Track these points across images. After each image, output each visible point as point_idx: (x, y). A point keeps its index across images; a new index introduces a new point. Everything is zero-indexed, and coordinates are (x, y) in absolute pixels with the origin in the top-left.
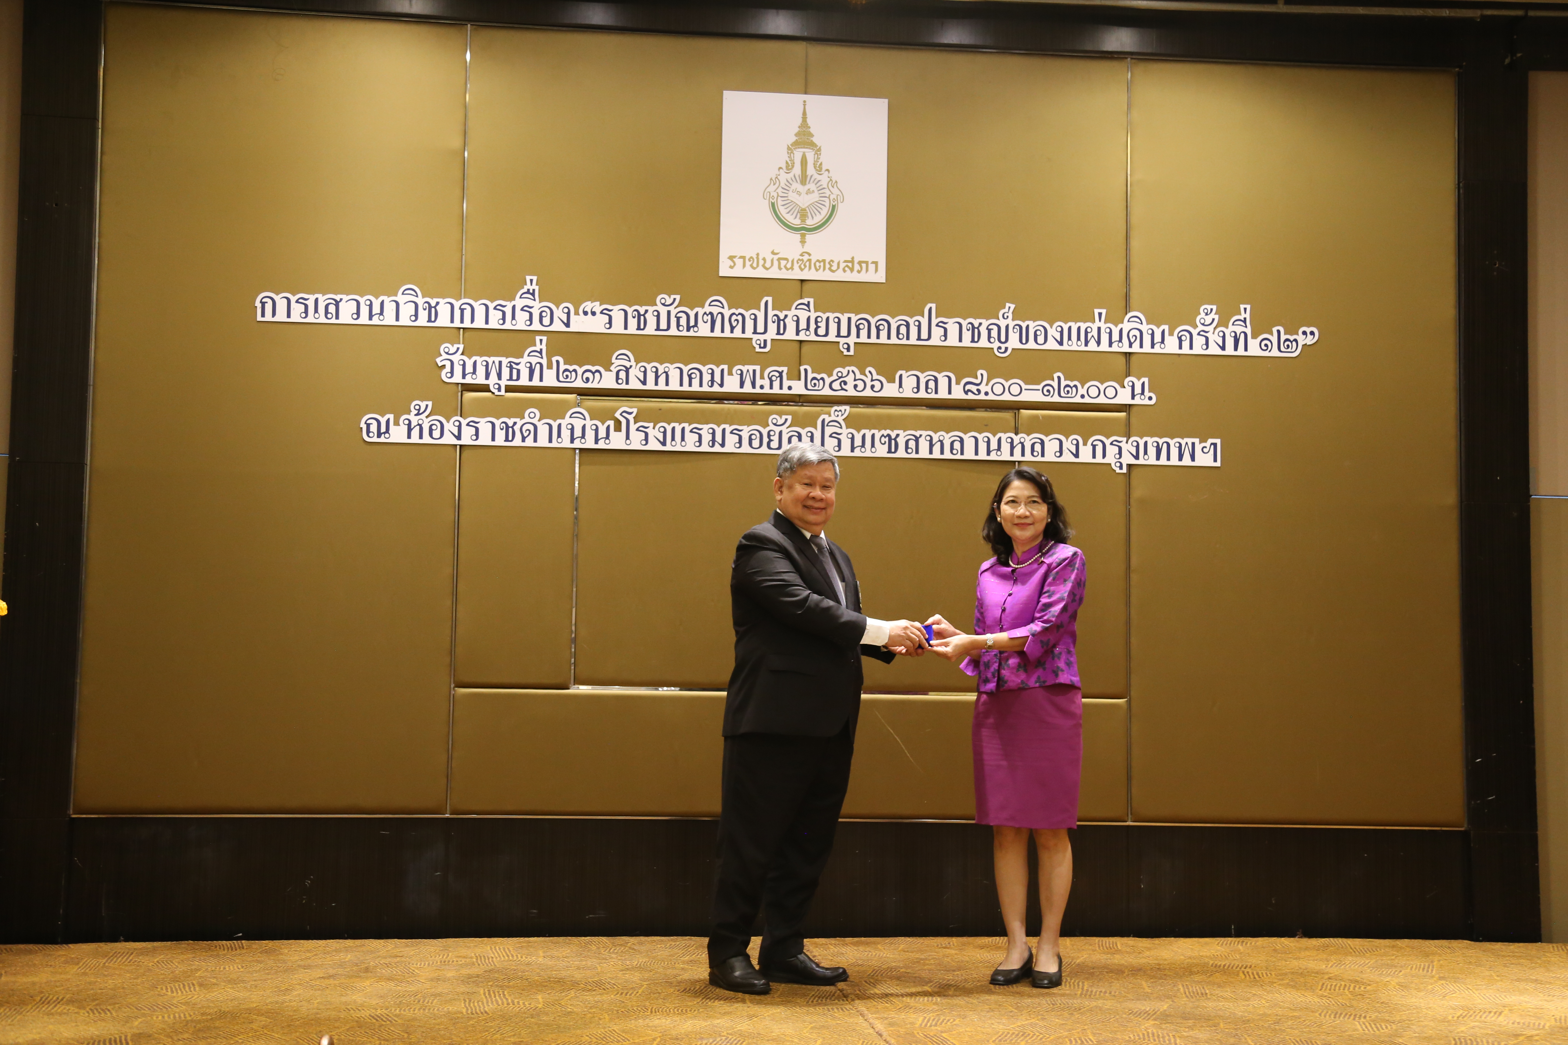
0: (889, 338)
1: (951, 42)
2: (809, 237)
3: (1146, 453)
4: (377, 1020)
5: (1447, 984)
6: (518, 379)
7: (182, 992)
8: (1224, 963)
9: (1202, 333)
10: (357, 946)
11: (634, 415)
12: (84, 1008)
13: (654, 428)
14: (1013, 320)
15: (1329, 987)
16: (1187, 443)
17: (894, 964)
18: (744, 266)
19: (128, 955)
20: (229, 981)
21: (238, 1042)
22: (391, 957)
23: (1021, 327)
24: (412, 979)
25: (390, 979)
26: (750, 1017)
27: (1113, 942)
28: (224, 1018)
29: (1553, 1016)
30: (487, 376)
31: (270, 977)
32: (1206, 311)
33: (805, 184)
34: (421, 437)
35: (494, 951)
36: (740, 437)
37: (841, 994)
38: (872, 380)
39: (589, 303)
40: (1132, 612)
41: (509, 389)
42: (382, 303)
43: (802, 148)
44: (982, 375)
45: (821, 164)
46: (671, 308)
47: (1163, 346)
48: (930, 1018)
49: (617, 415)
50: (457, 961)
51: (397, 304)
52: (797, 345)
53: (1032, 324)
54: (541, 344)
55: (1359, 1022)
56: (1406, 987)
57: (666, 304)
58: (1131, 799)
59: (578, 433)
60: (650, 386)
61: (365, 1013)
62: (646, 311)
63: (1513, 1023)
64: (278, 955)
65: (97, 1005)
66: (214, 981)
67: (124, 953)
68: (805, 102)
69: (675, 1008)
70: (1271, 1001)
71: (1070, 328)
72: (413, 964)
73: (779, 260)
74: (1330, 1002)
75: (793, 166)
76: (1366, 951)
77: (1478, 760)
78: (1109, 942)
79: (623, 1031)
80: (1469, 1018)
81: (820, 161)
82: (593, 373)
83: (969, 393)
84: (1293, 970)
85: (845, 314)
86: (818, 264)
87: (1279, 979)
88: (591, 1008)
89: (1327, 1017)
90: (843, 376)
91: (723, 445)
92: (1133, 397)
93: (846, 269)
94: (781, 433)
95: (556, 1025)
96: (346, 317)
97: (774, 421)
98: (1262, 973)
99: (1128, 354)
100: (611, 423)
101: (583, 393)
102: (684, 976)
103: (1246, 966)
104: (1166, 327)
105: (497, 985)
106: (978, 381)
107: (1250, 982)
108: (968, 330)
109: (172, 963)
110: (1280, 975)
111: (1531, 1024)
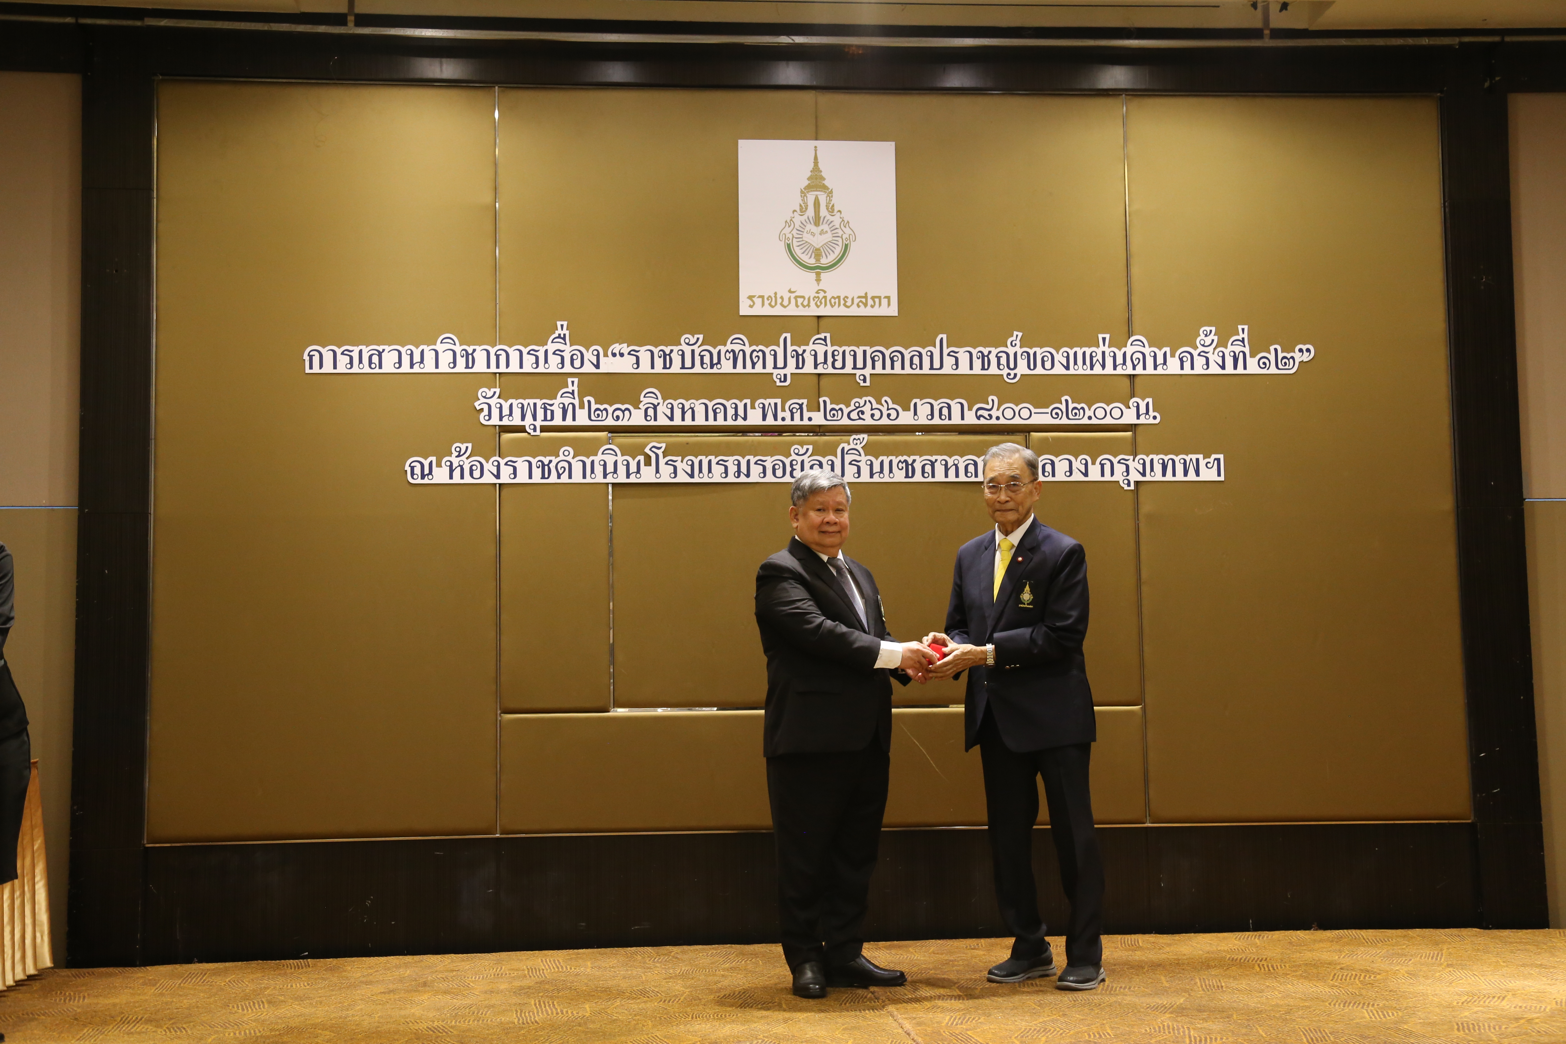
0: (903, 368)
1: (954, 86)
2: (824, 276)
3: (1152, 470)
4: (434, 1032)
5: (1455, 971)
6: (552, 419)
7: (252, 1010)
8: (1240, 957)
9: (1202, 354)
10: (416, 962)
11: (662, 450)
12: (161, 1027)
13: (682, 462)
14: (1021, 347)
15: (1340, 977)
16: (1191, 459)
17: (924, 966)
18: (763, 305)
19: (201, 976)
20: (296, 999)
22: (447, 971)
23: (1028, 354)
24: (467, 992)
25: (445, 992)
26: (786, 1021)
27: (1135, 939)
28: (291, 1033)
29: (1555, 999)
30: (523, 418)
31: (334, 993)
32: (1205, 332)
33: (819, 225)
34: (462, 477)
35: (545, 963)
36: (764, 467)
37: (872, 996)
38: (888, 409)
39: (617, 345)
40: (1145, 622)
41: (544, 429)
42: (422, 352)
43: (814, 191)
44: (993, 401)
45: (833, 206)
46: (695, 347)
47: (1165, 367)
48: (956, 1017)
49: (647, 450)
50: (510, 974)
51: (437, 352)
52: (815, 378)
53: (1039, 351)
54: (573, 386)
55: (1367, 1010)
56: (1414, 975)
57: (690, 343)
58: (1149, 802)
59: (610, 469)
60: (677, 421)
61: (423, 1026)
62: (672, 351)
63: (1515, 1007)
64: (341, 972)
65: (173, 1024)
66: (282, 998)
67: (198, 973)
68: (816, 147)
69: (715, 1013)
70: (1283, 992)
71: (1075, 353)
72: (468, 978)
73: (796, 298)
74: (1341, 991)
75: (806, 209)
76: (1378, 942)
77: (1482, 755)
78: (1131, 939)
79: (665, 1037)
80: (1473, 1003)
82: (623, 412)
83: (981, 418)
84: (1307, 962)
85: (860, 347)
86: (833, 301)
87: (1293, 971)
88: (635, 1015)
89: (1337, 1006)
90: (861, 406)
91: (748, 475)
92: (1138, 418)
93: (860, 304)
94: (803, 462)
95: (601, 1032)
96: (389, 366)
97: (796, 451)
98: (1277, 965)
99: (1132, 377)
100: (641, 458)
101: (614, 430)
102: (726, 983)
103: (1262, 959)
104: (1168, 349)
105: (547, 996)
106: (989, 407)
107: (1265, 974)
108: (978, 358)
109: (243, 982)
110: (1294, 966)
111: (1533, 1008)
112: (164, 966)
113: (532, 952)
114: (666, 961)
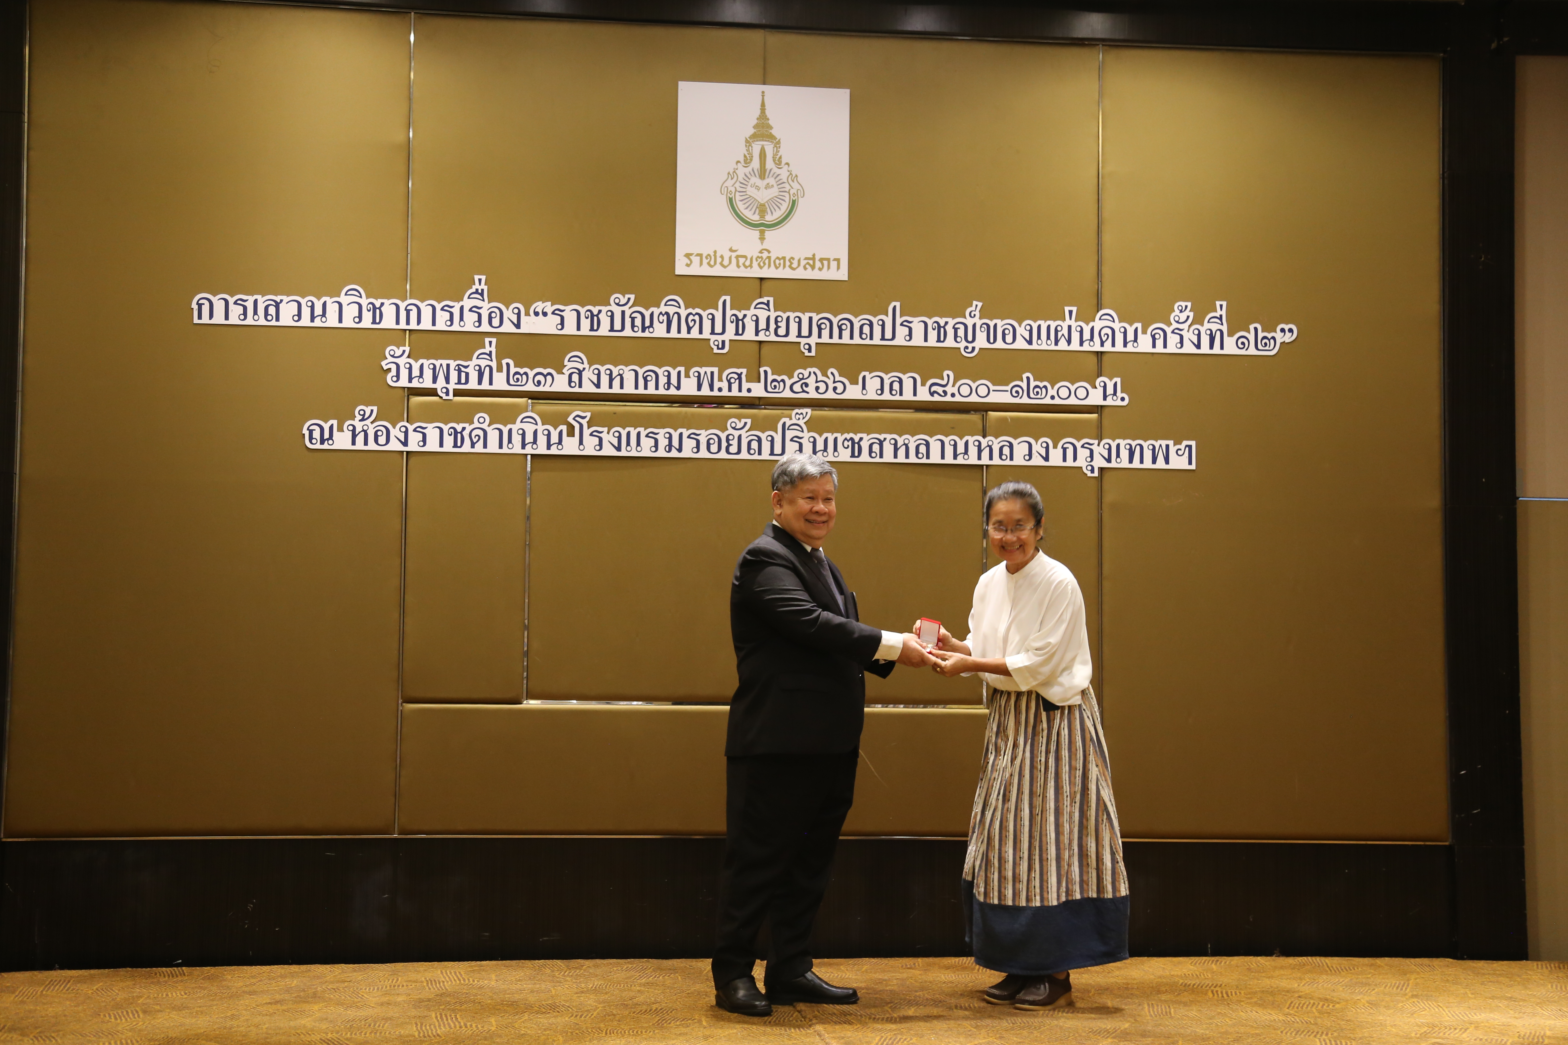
0: (852, 337)
1: (916, 29)
2: (768, 234)
3: (1118, 456)
5: (1419, 1002)
6: (467, 382)
7: (126, 1019)
8: (1194, 982)
9: (1176, 331)
10: (303, 971)
11: (587, 419)
12: (28, 1036)
13: (608, 433)
14: (980, 318)
16: (1161, 445)
18: (701, 264)
19: (65, 984)
20: (173, 1008)
22: (338, 982)
23: (988, 326)
24: (361, 1003)
25: (338, 1004)
26: (706, 1038)
29: (1518, 1032)
30: (435, 380)
31: (215, 1002)
32: (1180, 308)
34: (366, 443)
35: (445, 975)
36: (698, 442)
37: (799, 1015)
38: (834, 382)
39: (540, 303)
40: (1105, 621)
41: (457, 393)
42: (324, 304)
43: (760, 140)
44: (948, 376)
45: (780, 157)
46: (625, 308)
47: (1135, 344)
48: (886, 1037)
49: (570, 419)
50: (407, 986)
51: (340, 305)
52: (756, 346)
53: (1000, 323)
54: (490, 346)
55: (1320, 1039)
56: (1375, 1005)
57: (620, 304)
59: (529, 438)
60: (604, 389)
61: (315, 1037)
62: (600, 311)
64: (221, 981)
65: (39, 1032)
66: (158, 1007)
67: (60, 981)
68: (763, 92)
69: (630, 1029)
70: (1235, 1019)
71: (1039, 327)
72: (361, 989)
73: (737, 257)
75: (751, 160)
76: (1342, 970)
77: (1463, 772)
80: (1433, 1035)
81: (779, 154)
82: (545, 376)
83: (936, 395)
84: (1264, 989)
85: (806, 313)
86: (777, 262)
87: (1248, 998)
88: (545, 1030)
89: (1289, 1034)
90: (805, 377)
91: (680, 450)
92: (1105, 398)
93: (807, 266)
94: (740, 437)
96: (287, 319)
97: (733, 425)
98: (1231, 992)
99: (1099, 354)
100: (564, 428)
101: (534, 396)
102: (641, 999)
103: (1217, 985)
104: (1139, 325)
105: (449, 1009)
106: (944, 382)
107: (1218, 1001)
108: (934, 329)
109: (112, 990)
110: (1250, 993)
112: (22, 972)
113: (430, 963)
114: (577, 975)
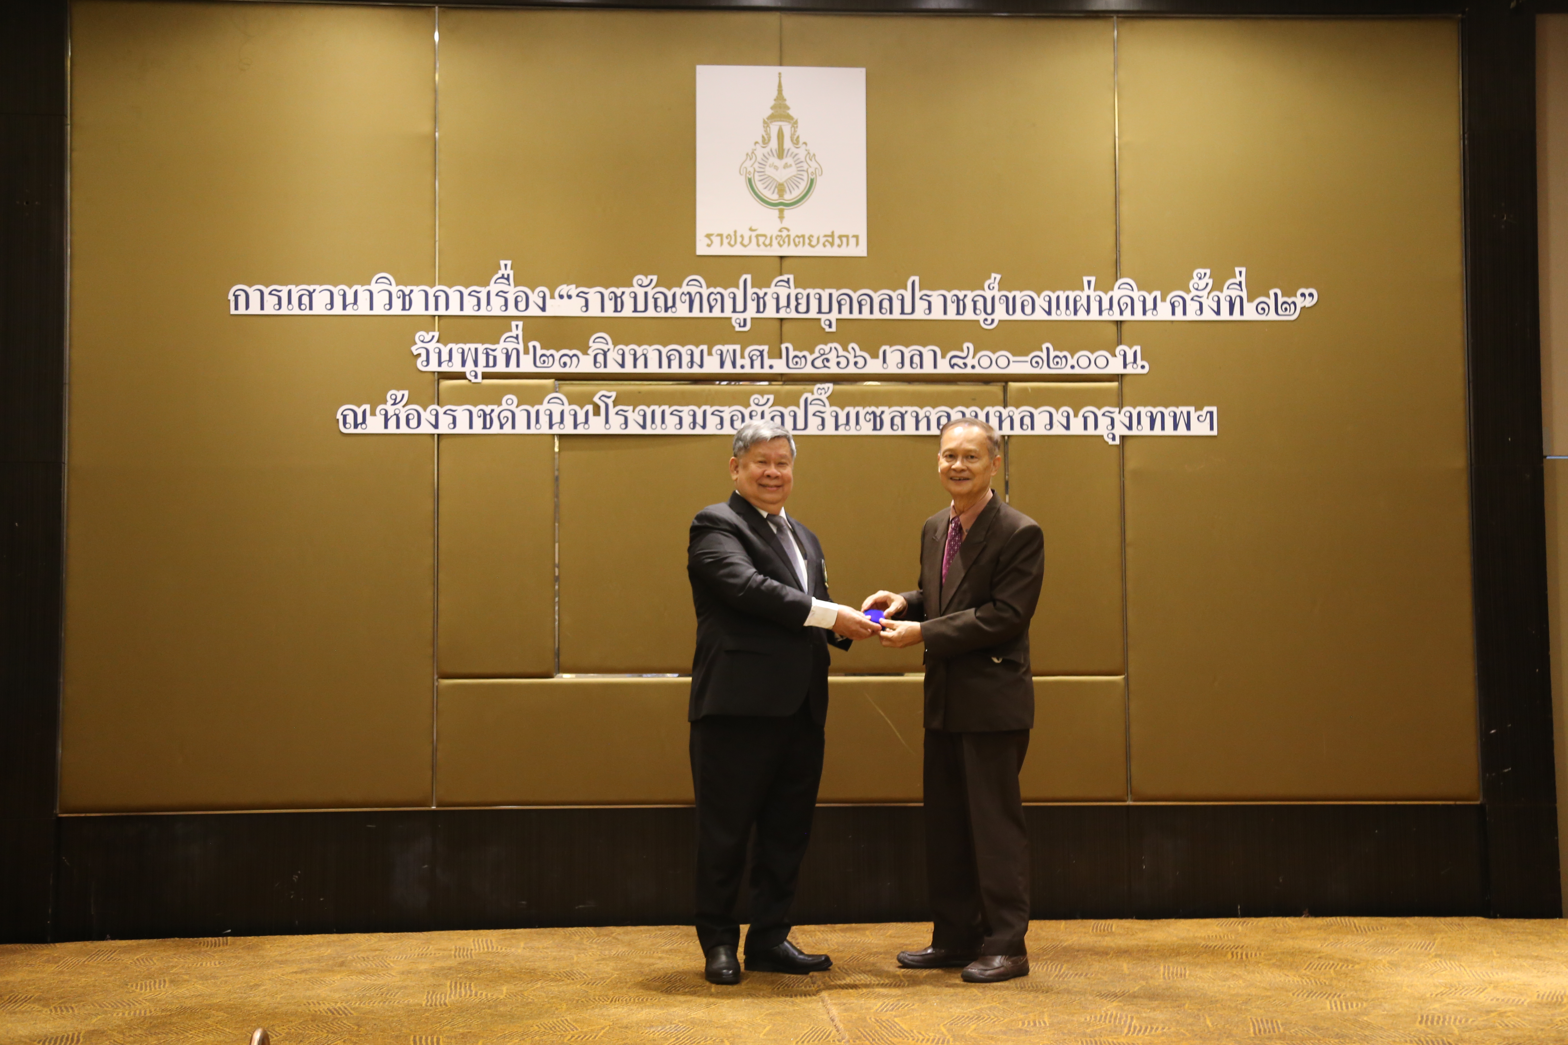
0: (871, 312)
2: (788, 213)
3: (1139, 423)
4: (333, 1013)
5: (1440, 962)
6: (495, 365)
7: (151, 989)
8: (1215, 944)
9: (1195, 298)
10: (341, 940)
11: (613, 399)
12: (48, 1006)
13: (633, 411)
14: (999, 290)
15: (1315, 966)
16: (1182, 412)
18: (722, 244)
19: (109, 954)
21: (187, 1037)
22: (374, 951)
23: (1007, 298)
24: (384, 972)
25: (362, 973)
26: (708, 1005)
27: (1109, 924)
28: (183, 1014)
30: (464, 363)
31: (244, 972)
32: (1199, 275)
34: (398, 427)
36: (722, 419)
38: (855, 357)
39: (564, 286)
40: (1129, 586)
41: (486, 376)
42: (356, 293)
43: (778, 121)
44: (968, 348)
45: (798, 137)
46: (648, 289)
47: (1155, 312)
48: (889, 1003)
49: (596, 399)
50: (435, 954)
51: (371, 293)
52: (777, 324)
53: (1018, 295)
54: (517, 329)
56: (1397, 965)
57: (643, 285)
58: (1130, 778)
59: (556, 418)
60: (629, 369)
61: (323, 1007)
62: (623, 293)
63: (1492, 1000)
65: (62, 1003)
66: (187, 977)
67: (107, 951)
68: (780, 74)
69: (637, 997)
70: (1249, 981)
71: (1058, 298)
72: (390, 958)
73: (757, 236)
74: (1310, 981)
75: (769, 140)
76: (1369, 930)
77: (1493, 731)
78: (1105, 924)
79: (576, 1021)
80: (1448, 995)
81: (797, 134)
82: (571, 358)
83: (956, 367)
84: (1285, 950)
85: (826, 290)
86: (797, 240)
87: (1268, 960)
88: (552, 998)
90: (826, 352)
91: (704, 427)
92: (1125, 366)
94: (763, 413)
95: (510, 1015)
96: (320, 307)
97: (756, 401)
98: (1252, 954)
99: (1119, 322)
100: (590, 408)
101: (561, 378)
102: (660, 965)
103: (1238, 947)
104: (1158, 293)
105: (466, 977)
106: (964, 355)
107: (1235, 963)
108: (953, 302)
109: (152, 960)
110: (1269, 955)
111: (1511, 1001)
112: (75, 943)
113: (466, 932)
114: (604, 942)
